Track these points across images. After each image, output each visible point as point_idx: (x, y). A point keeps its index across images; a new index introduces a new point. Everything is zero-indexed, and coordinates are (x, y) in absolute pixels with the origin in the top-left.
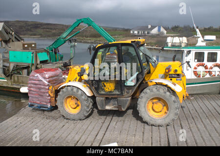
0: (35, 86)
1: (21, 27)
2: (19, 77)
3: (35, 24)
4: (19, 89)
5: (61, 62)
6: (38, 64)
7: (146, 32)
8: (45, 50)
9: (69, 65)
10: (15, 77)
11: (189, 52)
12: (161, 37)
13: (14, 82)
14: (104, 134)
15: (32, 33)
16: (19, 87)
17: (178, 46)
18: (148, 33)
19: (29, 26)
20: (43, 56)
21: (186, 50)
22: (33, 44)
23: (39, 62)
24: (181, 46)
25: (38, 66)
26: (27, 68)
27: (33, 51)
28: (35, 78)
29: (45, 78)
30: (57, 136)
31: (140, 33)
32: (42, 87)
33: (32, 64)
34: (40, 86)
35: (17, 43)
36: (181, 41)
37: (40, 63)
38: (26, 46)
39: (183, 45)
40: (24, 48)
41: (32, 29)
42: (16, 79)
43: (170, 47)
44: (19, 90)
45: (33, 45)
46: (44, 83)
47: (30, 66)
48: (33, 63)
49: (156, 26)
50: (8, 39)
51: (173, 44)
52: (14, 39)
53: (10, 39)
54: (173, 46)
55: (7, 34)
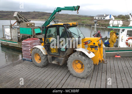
1: (36, 15)
3: (43, 13)
6: (34, 35)
7: (103, 18)
8: (39, 27)
11: (123, 30)
14: (66, 80)
15: (41, 18)
17: (116, 26)
18: (104, 19)
19: (40, 14)
21: (121, 29)
23: (35, 34)
24: (118, 26)
25: (35, 36)
27: (32, 28)
30: (39, 78)
31: (99, 18)
33: (32, 35)
36: (119, 23)
39: (120, 26)
41: (41, 16)
43: (111, 27)
47: (30, 36)
49: (108, 15)
50: (20, 21)
51: (113, 25)
52: (24, 21)
53: (21, 21)
54: (113, 26)
55: (20, 18)
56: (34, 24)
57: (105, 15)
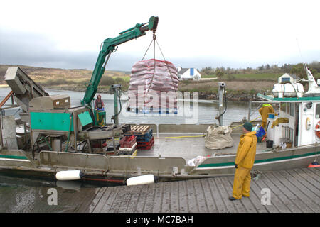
2: (51, 155)
4: (53, 175)
8: (87, 107)
10: (45, 154)
12: (196, 82)
13: (43, 162)
16: (53, 171)
21: (304, 103)
22: (66, 99)
23: (81, 128)
24: (297, 97)
25: (80, 135)
26: (63, 138)
33: (72, 133)
36: (296, 89)
37: (83, 129)
38: (58, 103)
39: (299, 95)
40: (56, 108)
42: (46, 157)
43: (281, 99)
45: (67, 101)
47: (68, 135)
48: (72, 130)
49: (187, 69)
50: (24, 91)
51: (285, 94)
52: (33, 92)
53: (27, 91)
54: (285, 97)
55: (23, 84)
56: (69, 98)
57: (179, 70)
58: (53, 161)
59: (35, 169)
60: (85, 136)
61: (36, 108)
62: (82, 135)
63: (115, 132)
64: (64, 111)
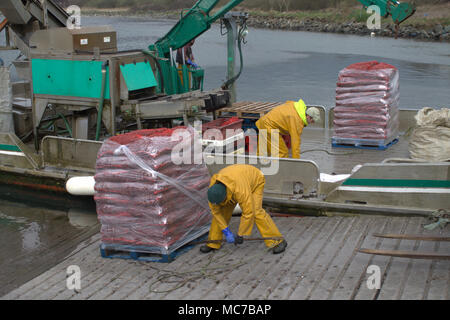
0: (116, 185)
2: (64, 144)
4: (63, 182)
5: (197, 93)
6: (122, 102)
8: (145, 54)
9: (224, 106)
10: (52, 143)
13: (49, 159)
16: (63, 176)
20: (139, 76)
22: (107, 34)
23: (125, 95)
25: (123, 108)
26: (89, 112)
27: (106, 57)
28: (114, 160)
29: (146, 157)
32: (141, 186)
33: (106, 103)
34: (132, 184)
35: (53, 32)
37: (130, 98)
38: (84, 42)
40: (79, 51)
42: (53, 149)
44: (64, 186)
45: (107, 40)
46: (144, 173)
47: (99, 107)
48: (107, 97)
50: (26, 18)
52: (47, 20)
53: (33, 18)
56: (112, 35)
58: (67, 156)
59: (34, 172)
60: (133, 111)
61: (41, 50)
62: (126, 108)
63: (189, 105)
64: (92, 57)
